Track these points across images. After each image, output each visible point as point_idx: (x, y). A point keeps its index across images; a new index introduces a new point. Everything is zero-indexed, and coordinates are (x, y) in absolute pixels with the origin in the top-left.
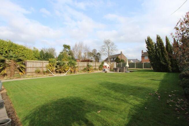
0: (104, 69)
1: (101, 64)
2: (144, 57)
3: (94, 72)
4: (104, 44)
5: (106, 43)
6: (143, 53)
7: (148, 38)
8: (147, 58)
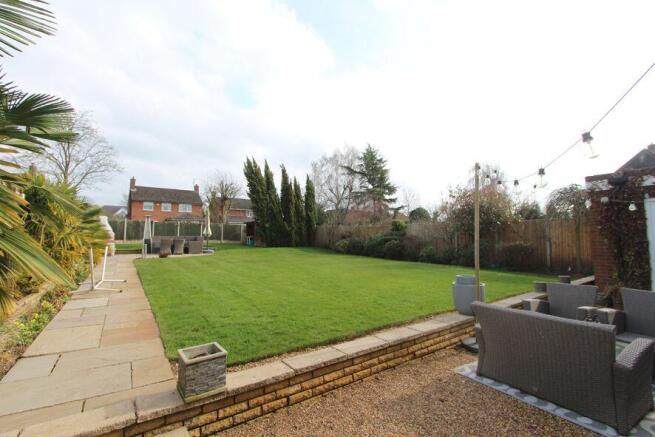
2: (142, 202)
6: (135, 190)
7: (248, 160)
8: (150, 207)
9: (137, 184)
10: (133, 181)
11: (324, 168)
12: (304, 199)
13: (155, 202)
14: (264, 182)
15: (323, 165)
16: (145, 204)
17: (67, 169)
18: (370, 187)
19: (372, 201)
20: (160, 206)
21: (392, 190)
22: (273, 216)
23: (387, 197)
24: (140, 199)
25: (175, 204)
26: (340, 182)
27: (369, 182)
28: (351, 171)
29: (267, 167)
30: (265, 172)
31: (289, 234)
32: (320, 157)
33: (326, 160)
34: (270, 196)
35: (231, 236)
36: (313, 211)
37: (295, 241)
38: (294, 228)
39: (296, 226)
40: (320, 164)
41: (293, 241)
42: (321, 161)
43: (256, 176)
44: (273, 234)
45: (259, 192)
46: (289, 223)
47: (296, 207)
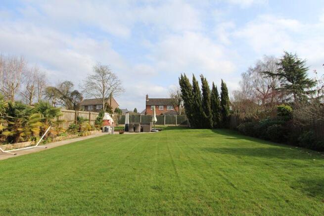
0: (105, 126)
1: (98, 116)
2: (150, 106)
3: (94, 134)
4: (94, 74)
5: (98, 71)
6: (148, 100)
7: (182, 76)
9: (149, 98)
10: (147, 96)
11: (251, 76)
12: (220, 96)
13: (156, 106)
15: (250, 74)
17: (104, 92)
18: (290, 84)
19: (293, 94)
20: (158, 108)
21: (311, 83)
22: (196, 109)
23: (305, 90)
25: (165, 106)
26: (265, 84)
27: (289, 80)
28: (271, 75)
29: (194, 79)
30: (193, 82)
31: (208, 120)
32: (248, 69)
33: (252, 70)
34: (195, 96)
35: (182, 122)
36: (227, 104)
37: (213, 125)
38: (211, 116)
39: (213, 115)
40: (248, 73)
41: (212, 125)
42: (249, 71)
43: (185, 84)
44: (197, 120)
45: (187, 95)
46: (207, 113)
47: (214, 102)
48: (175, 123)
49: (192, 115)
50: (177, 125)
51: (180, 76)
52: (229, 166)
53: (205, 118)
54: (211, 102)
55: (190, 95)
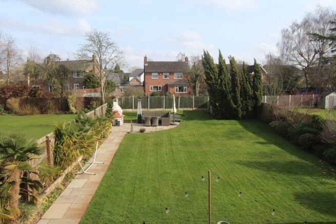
2: (151, 73)
8: (156, 76)
9: (147, 61)
10: (145, 58)
13: (159, 73)
14: (217, 70)
15: (294, 31)
16: (153, 74)
24: (150, 71)
25: (171, 73)
29: (220, 57)
30: (219, 60)
31: (236, 110)
32: (291, 24)
33: (297, 25)
34: (221, 81)
35: (200, 105)
36: (259, 91)
37: (242, 115)
38: (240, 105)
39: (242, 104)
40: (290, 30)
41: (240, 115)
42: (292, 28)
43: (210, 66)
44: (223, 110)
45: (212, 79)
46: (236, 102)
47: (244, 88)
48: (191, 107)
49: (217, 104)
50: (194, 109)
51: (203, 53)
52: (267, 187)
53: (232, 107)
54: (241, 89)
55: (215, 78)
